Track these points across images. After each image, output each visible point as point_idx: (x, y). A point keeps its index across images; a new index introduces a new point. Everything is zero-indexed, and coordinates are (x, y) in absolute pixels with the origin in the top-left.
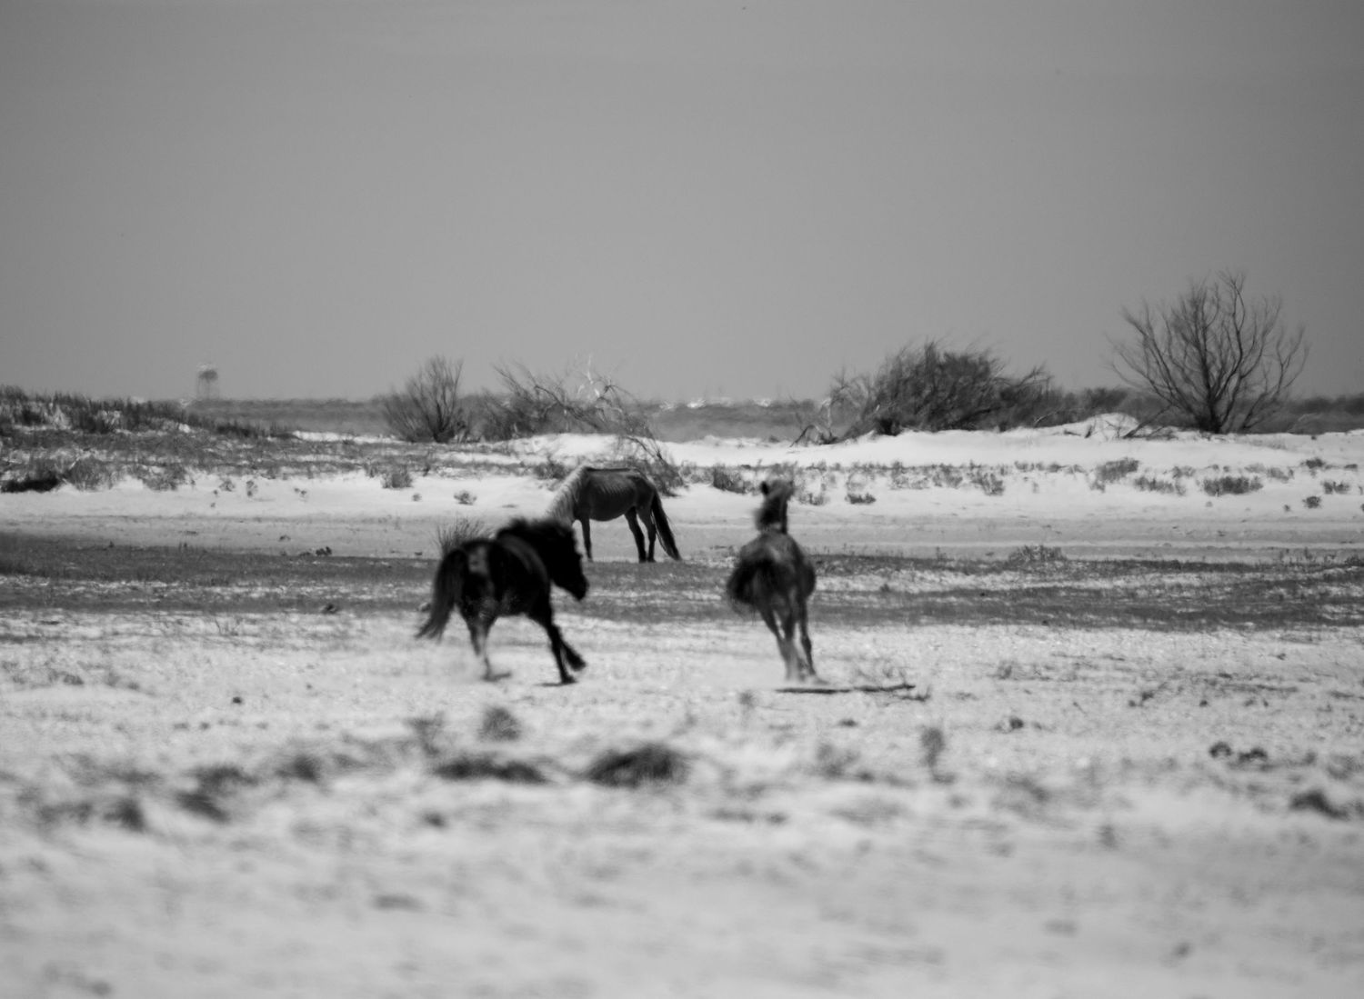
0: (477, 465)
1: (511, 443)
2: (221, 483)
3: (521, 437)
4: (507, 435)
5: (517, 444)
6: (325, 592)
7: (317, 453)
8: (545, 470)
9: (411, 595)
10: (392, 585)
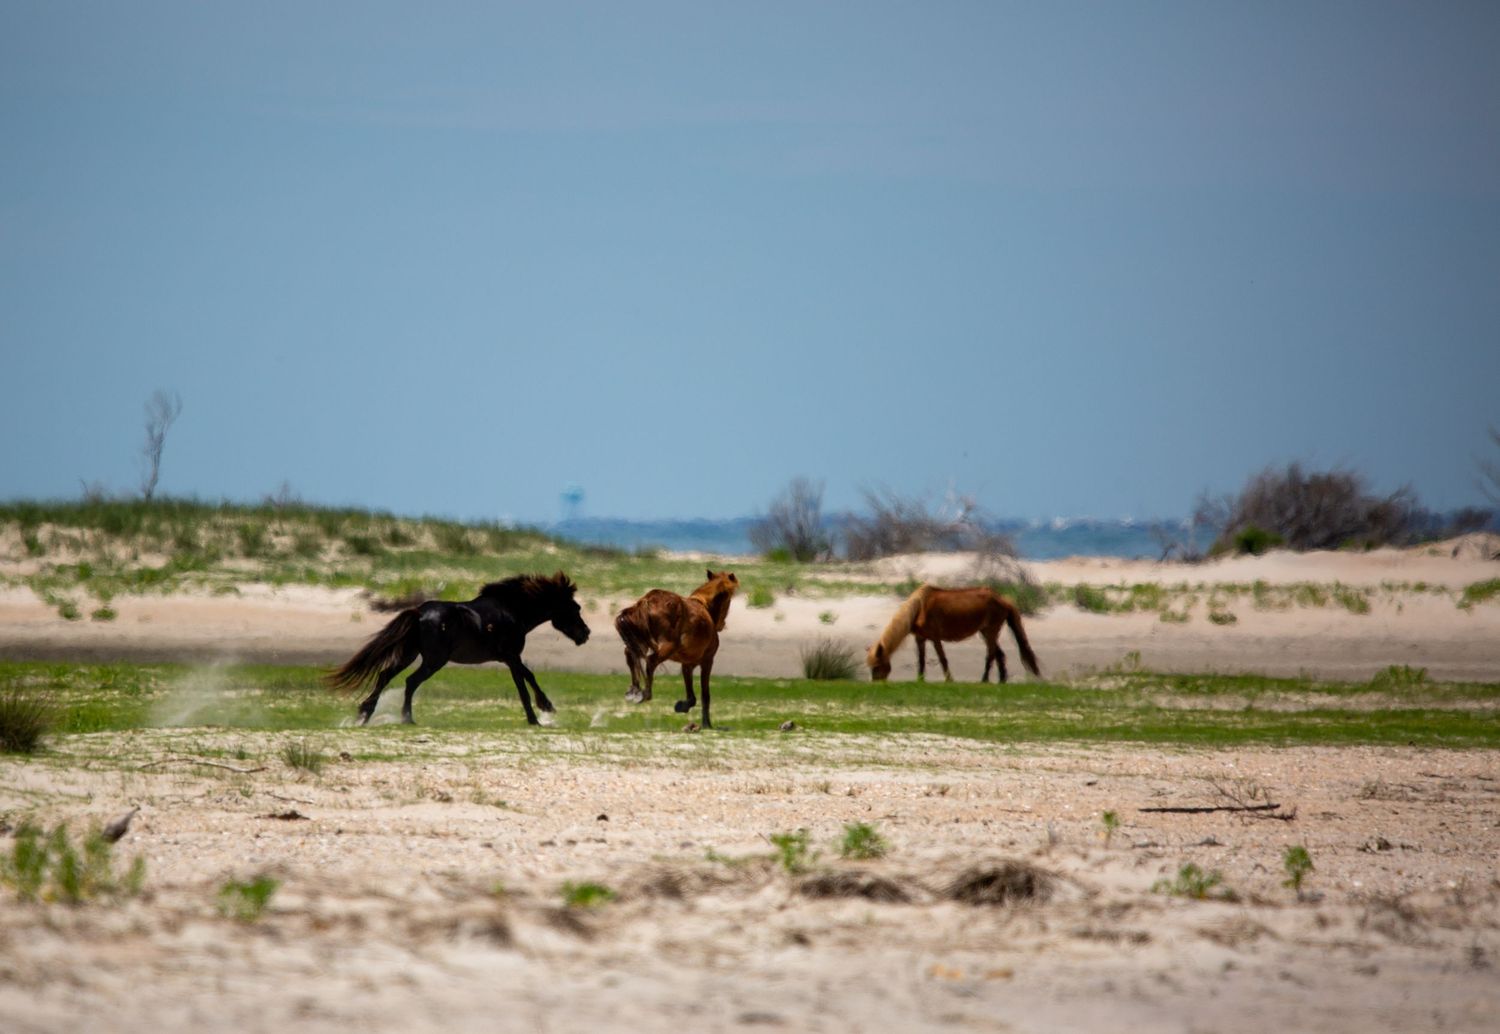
0: (839, 586)
1: (873, 563)
3: (884, 556)
4: (869, 556)
5: (879, 564)
7: (680, 573)
9: (774, 714)
10: (755, 704)
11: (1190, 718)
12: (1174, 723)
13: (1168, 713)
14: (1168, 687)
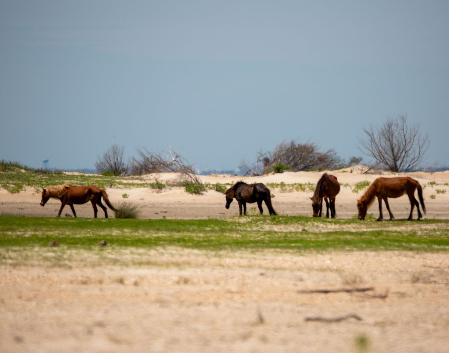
0: (130, 184)
1: (142, 176)
2: (35, 190)
3: (146, 174)
4: (140, 173)
5: (144, 176)
6: (59, 234)
7: (71, 179)
8: (155, 186)
9: (99, 236)
10: (89, 230)
11: (289, 236)
12: (283, 238)
13: (279, 234)
14: (268, 221)
